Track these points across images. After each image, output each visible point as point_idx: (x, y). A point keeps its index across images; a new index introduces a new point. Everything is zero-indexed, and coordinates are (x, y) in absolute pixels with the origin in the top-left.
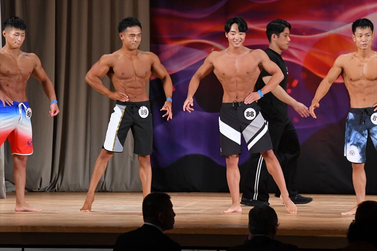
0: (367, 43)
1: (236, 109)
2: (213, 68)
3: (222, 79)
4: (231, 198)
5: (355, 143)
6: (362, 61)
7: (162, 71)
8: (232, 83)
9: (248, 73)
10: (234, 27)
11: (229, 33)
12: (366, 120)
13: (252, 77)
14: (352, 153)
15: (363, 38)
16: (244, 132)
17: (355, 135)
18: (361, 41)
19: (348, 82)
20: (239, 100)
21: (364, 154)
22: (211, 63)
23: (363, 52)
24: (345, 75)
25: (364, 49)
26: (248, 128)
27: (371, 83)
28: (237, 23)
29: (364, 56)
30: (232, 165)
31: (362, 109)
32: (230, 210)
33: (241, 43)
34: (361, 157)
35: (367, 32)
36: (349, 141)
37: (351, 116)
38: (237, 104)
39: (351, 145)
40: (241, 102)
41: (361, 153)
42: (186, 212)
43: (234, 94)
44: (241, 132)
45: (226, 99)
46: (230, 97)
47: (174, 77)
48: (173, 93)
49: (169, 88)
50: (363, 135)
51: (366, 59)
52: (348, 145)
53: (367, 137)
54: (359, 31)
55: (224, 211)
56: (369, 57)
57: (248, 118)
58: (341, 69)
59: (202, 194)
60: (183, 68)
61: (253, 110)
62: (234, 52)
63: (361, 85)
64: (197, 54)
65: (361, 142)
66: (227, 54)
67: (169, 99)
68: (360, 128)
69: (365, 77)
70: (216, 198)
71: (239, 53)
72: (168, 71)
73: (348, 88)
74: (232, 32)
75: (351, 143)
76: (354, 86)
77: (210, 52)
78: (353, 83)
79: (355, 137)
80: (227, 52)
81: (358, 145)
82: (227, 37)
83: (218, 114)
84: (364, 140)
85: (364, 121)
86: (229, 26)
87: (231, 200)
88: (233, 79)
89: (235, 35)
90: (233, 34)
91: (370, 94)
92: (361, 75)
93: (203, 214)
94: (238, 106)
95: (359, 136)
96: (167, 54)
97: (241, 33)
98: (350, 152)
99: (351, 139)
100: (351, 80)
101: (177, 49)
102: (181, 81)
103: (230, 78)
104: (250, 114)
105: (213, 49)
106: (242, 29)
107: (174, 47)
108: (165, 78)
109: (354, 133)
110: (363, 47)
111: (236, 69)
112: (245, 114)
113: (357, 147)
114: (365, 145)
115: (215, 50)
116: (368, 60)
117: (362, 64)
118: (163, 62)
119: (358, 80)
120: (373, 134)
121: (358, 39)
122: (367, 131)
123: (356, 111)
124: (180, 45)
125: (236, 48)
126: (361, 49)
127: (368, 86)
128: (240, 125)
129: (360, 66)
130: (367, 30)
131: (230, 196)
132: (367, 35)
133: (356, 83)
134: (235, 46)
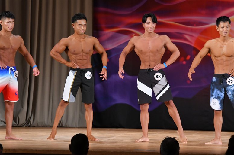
0: (227, 32)
1: (149, 73)
2: (134, 47)
3: (140, 54)
4: (142, 132)
5: (216, 97)
6: (222, 44)
7: (100, 49)
8: (147, 56)
9: (157, 50)
10: (149, 19)
11: (146, 24)
12: (223, 82)
13: (160, 53)
14: (214, 104)
15: (225, 29)
16: (154, 88)
17: (216, 92)
18: (223, 31)
19: (214, 58)
20: (151, 68)
21: (223, 104)
22: (133, 44)
23: (224, 38)
24: (212, 53)
25: (224, 36)
26: (157, 85)
27: (228, 59)
28: (151, 16)
29: (224, 41)
30: (144, 110)
31: (221, 74)
32: (141, 140)
33: (153, 30)
34: (220, 106)
35: (227, 25)
36: (212, 96)
37: (214, 79)
38: (149, 70)
39: (214, 98)
40: (152, 69)
41: (220, 104)
42: (115, 141)
43: (147, 64)
44: (152, 88)
45: (142, 67)
46: (145, 65)
47: (109, 52)
48: (108, 63)
49: (105, 60)
50: (221, 92)
51: (225, 43)
52: (212, 98)
53: (224, 93)
54: (221, 24)
55: (137, 141)
56: (227, 41)
57: (157, 79)
58: (208, 50)
59: (126, 129)
60: (114, 47)
61: (160, 74)
62: (148, 37)
63: (222, 59)
64: (124, 38)
65: (220, 96)
66: (143, 38)
67: (105, 67)
68: (220, 87)
69: (224, 55)
70: (135, 132)
71: (151, 37)
72: (105, 49)
73: (213, 62)
74: (148, 22)
75: (214, 97)
76: (217, 60)
77: (132, 37)
78: (216, 58)
79: (216, 93)
80: (144, 37)
81: (218, 98)
82: (143, 26)
83: (137, 77)
84: (222, 95)
85: (222, 82)
86: (145, 18)
87: (142, 134)
88: (147, 54)
89: (149, 25)
90: (148, 24)
91: (228, 65)
92: (222, 53)
93: (126, 142)
94: (151, 71)
95: (219, 92)
96: (104, 38)
97: (154, 23)
98: (213, 103)
99: (214, 95)
100: (215, 56)
101: (111, 34)
102: (113, 55)
103: (145, 53)
104: (158, 76)
105: (134, 35)
106: (154, 20)
107: (109, 33)
108: (102, 54)
109: (216, 90)
110: (224, 35)
111: (149, 48)
112: (155, 76)
113: (218, 99)
114: (223, 98)
115: (135, 35)
116: (227, 43)
117: (223, 46)
118: (101, 43)
119: (220, 56)
120: (228, 91)
121: (221, 29)
122: (224, 89)
123: (218, 76)
124: (112, 32)
125: (150, 33)
126: (222, 36)
127: (227, 61)
128: (152, 83)
129: (222, 47)
130: (227, 23)
131: (142, 131)
132: (227, 27)
133: (219, 58)
134: (150, 31)
